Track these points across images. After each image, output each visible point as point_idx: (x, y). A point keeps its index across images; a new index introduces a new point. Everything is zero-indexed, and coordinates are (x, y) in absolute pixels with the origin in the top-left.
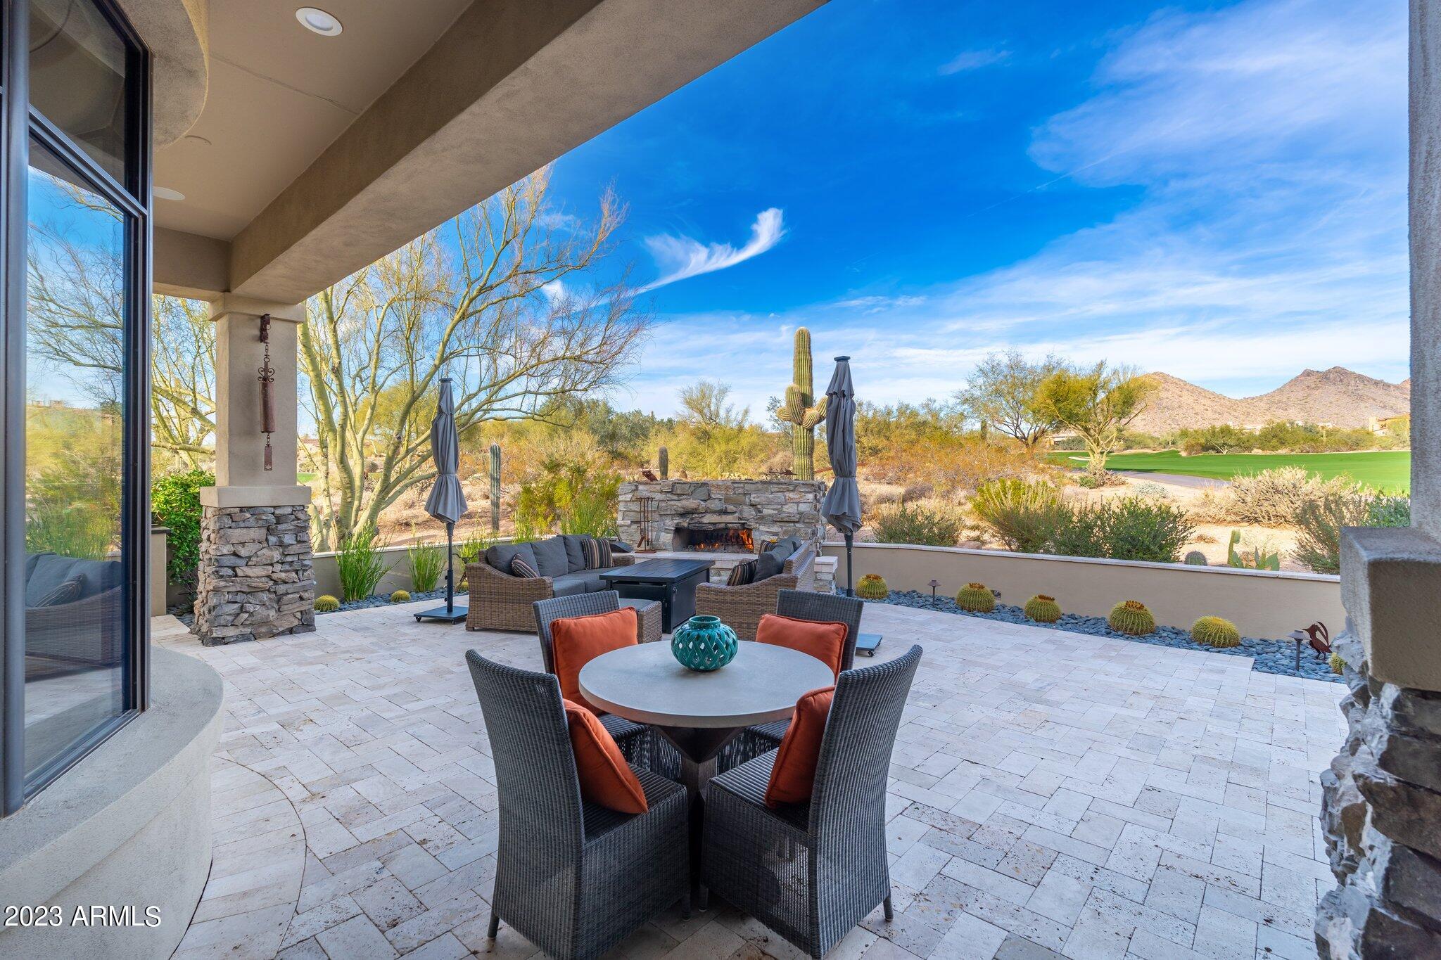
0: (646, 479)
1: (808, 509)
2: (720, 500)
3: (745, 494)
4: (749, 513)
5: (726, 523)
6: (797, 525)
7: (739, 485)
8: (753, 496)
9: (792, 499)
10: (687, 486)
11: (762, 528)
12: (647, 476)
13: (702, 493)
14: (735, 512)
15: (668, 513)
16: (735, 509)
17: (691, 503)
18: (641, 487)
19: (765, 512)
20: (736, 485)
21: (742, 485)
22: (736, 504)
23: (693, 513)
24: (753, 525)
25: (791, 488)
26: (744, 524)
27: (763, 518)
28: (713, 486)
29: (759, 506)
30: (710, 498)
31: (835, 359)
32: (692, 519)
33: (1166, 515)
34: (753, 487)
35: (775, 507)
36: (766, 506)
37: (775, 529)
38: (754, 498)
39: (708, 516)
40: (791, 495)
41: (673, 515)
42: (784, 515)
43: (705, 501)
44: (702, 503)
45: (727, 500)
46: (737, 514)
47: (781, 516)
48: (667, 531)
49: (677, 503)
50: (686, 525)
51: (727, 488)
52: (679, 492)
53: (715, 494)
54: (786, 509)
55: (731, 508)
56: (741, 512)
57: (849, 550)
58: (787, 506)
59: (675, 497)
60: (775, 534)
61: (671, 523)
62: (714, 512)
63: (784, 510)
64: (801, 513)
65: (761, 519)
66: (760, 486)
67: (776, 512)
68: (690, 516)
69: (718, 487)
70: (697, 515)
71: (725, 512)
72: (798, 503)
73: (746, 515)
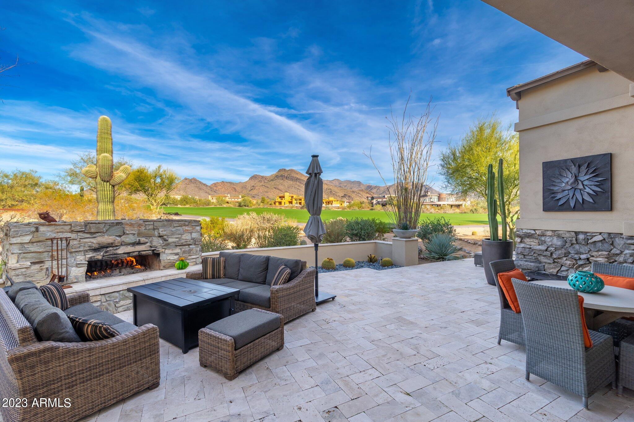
0: (42, 221)
1: (197, 236)
2: (134, 234)
3: (154, 229)
4: (157, 242)
5: (139, 252)
6: (191, 246)
7: (149, 223)
8: (161, 230)
9: (187, 230)
10: (103, 225)
11: (167, 251)
12: (44, 218)
13: (117, 230)
14: (147, 242)
15: (81, 249)
16: (147, 240)
17: (106, 239)
18: (42, 229)
19: (170, 240)
20: (147, 223)
21: (152, 223)
22: (147, 236)
23: (107, 247)
24: (161, 250)
25: (187, 223)
26: (153, 250)
27: (168, 245)
28: (127, 224)
29: (165, 237)
30: (124, 233)
31: (312, 156)
32: (106, 252)
33: (289, 228)
34: (160, 224)
35: (177, 236)
36: (170, 236)
37: (178, 250)
38: (162, 231)
39: (122, 248)
40: (187, 228)
41: (86, 251)
42: (183, 241)
43: (120, 236)
44: (117, 238)
45: (139, 234)
46: (148, 244)
47: (181, 242)
48: (78, 265)
49: (92, 240)
50: (100, 257)
51: (140, 226)
52: (93, 231)
53: (128, 230)
54: (184, 237)
55: (143, 240)
56: (151, 242)
57: (316, 250)
58: (185, 235)
59: (88, 236)
60: (177, 254)
61: (82, 259)
62: (129, 244)
63: (183, 238)
64: (193, 239)
65: (167, 245)
66: (166, 223)
67: (177, 240)
68: (105, 250)
69: (131, 225)
70: (111, 249)
71: (139, 243)
72: (191, 233)
73: (154, 244)
